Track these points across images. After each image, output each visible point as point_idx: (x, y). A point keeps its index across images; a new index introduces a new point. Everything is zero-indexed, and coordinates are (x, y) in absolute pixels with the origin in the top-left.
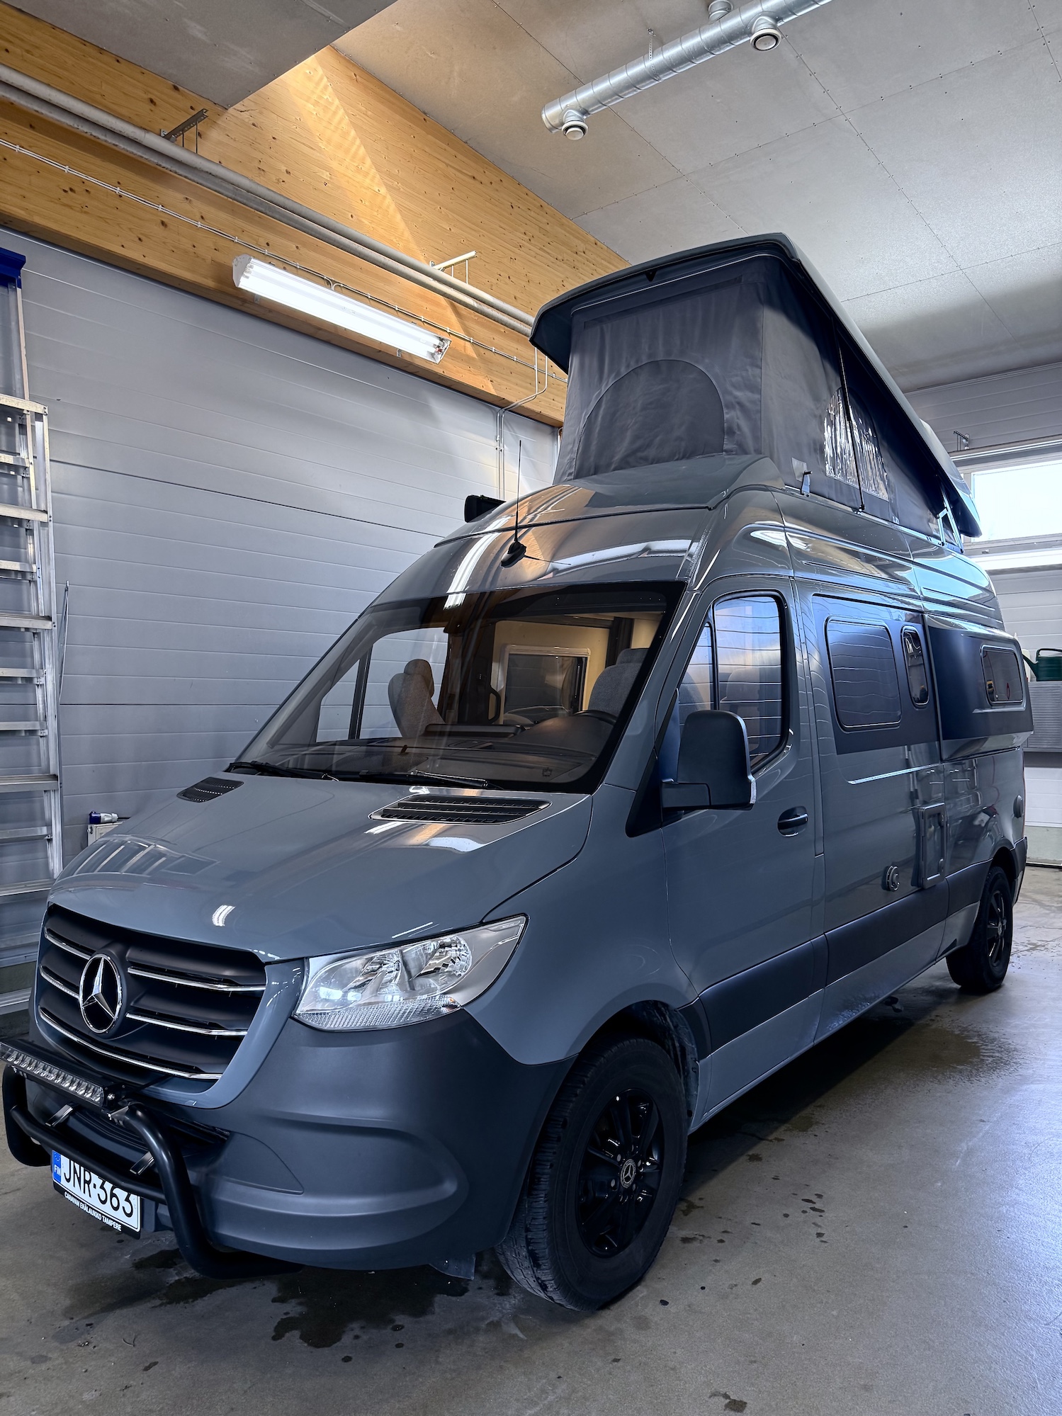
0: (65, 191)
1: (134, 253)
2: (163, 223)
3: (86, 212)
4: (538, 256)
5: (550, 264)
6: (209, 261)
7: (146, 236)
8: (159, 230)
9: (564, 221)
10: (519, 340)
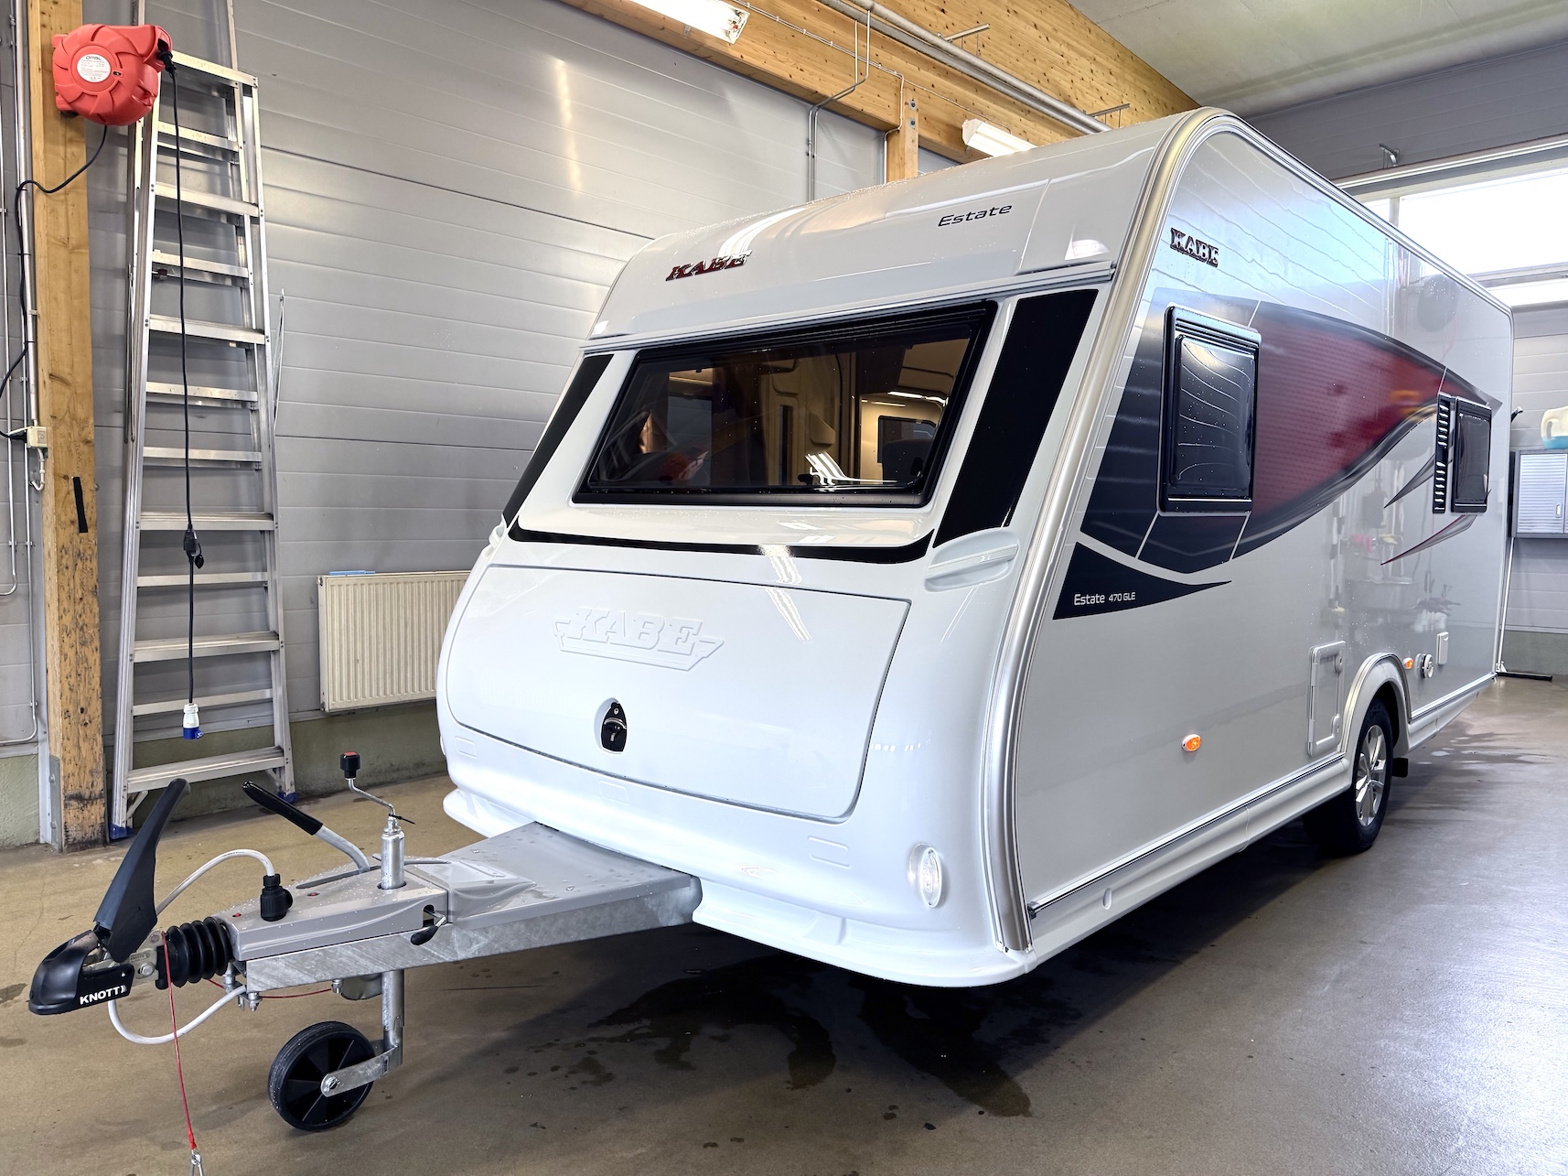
10: (836, 21)
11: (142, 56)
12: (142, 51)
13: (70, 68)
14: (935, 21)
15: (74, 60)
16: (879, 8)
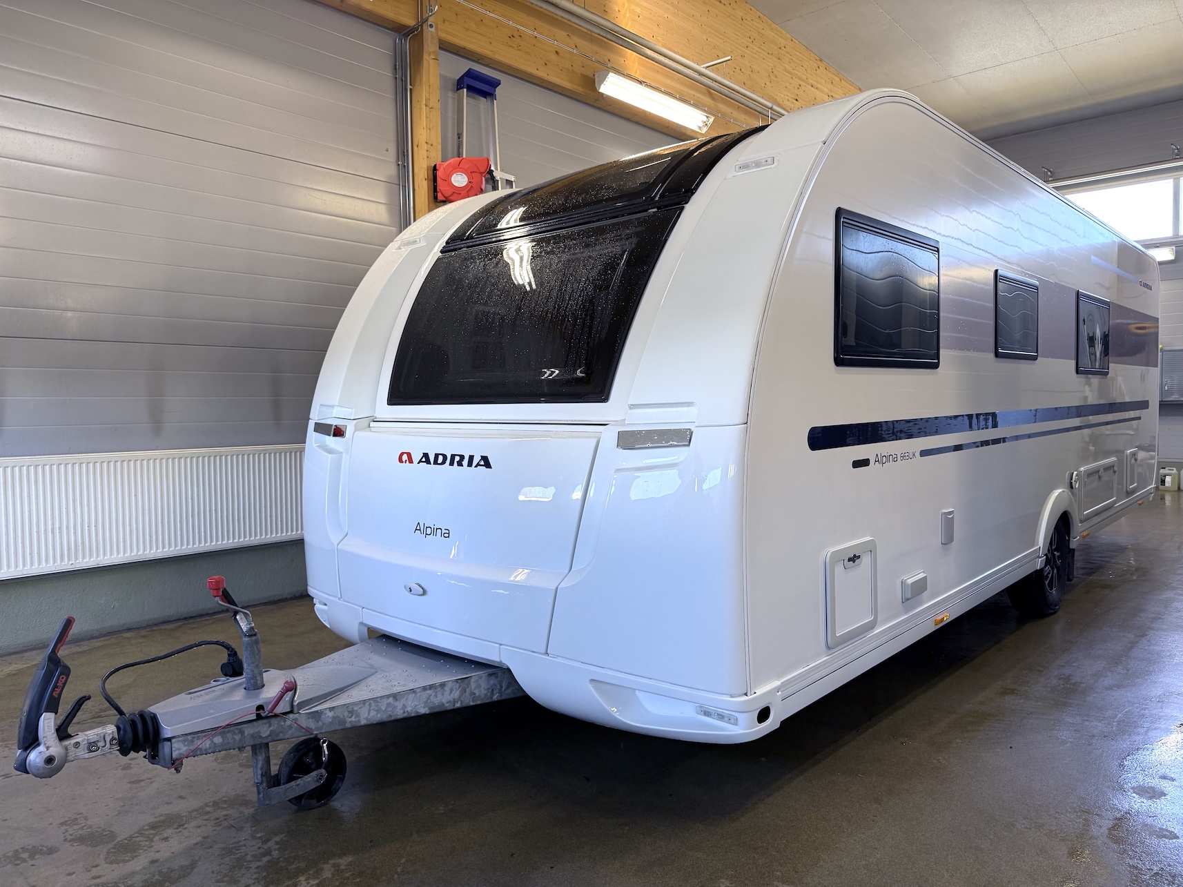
0: (510, 37)
1: (542, 74)
2: (557, 52)
3: (520, 50)
4: (758, 53)
5: (765, 58)
6: (580, 75)
7: (549, 62)
8: (554, 57)
9: (773, 25)
10: (747, 113)
11: (482, 173)
12: (482, 171)
13: (447, 180)
14: (792, 106)
15: (450, 176)
16: (775, 107)
